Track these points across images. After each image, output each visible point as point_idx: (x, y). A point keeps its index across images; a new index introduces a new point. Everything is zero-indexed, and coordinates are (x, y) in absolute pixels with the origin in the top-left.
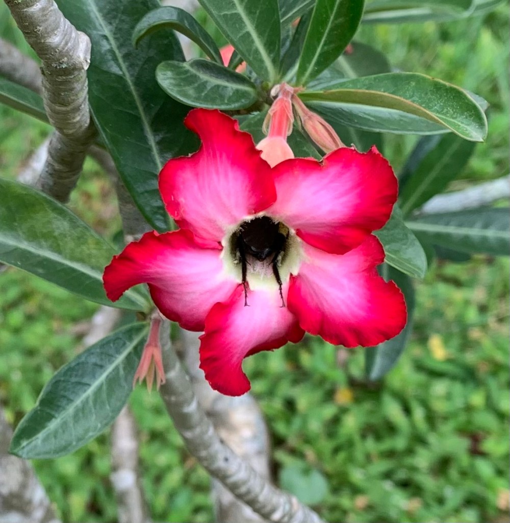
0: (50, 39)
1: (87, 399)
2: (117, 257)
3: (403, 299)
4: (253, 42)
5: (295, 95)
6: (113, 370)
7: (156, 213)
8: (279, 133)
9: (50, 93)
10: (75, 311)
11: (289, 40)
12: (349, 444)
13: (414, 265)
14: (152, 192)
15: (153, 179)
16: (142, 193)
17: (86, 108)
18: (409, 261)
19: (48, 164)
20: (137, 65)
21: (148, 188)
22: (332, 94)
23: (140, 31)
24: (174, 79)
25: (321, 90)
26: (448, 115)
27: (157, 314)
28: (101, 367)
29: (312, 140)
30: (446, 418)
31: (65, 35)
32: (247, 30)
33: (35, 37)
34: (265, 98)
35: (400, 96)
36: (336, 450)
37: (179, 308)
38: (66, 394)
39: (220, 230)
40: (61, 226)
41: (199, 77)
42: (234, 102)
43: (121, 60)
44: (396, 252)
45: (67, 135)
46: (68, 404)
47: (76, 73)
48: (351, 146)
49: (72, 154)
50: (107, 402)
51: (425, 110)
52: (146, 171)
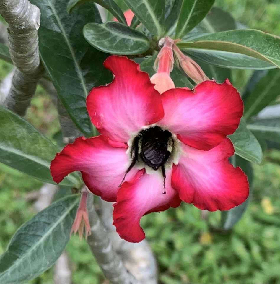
0: (14, 10)
1: (40, 245)
2: (59, 155)
3: (246, 179)
4: (147, 10)
5: (175, 44)
6: (57, 226)
7: (83, 123)
8: (165, 70)
9: (14, 45)
10: (28, 184)
11: (170, 8)
12: (210, 270)
13: (254, 155)
14: (81, 109)
15: (82, 101)
16: (75, 110)
17: (37, 54)
18: (250, 153)
19: (12, 91)
20: (70, 26)
21: (78, 106)
22: (200, 44)
23: (72, 3)
24: (95, 35)
25: (192, 41)
26: (276, 57)
27: (86, 189)
28: (49, 224)
29: (186, 74)
30: (273, 252)
31: (24, 8)
32: (143, 3)
33: (4, 9)
34: (155, 47)
35: (244, 45)
36: (201, 275)
37: (101, 187)
38: (26, 242)
39: (127, 135)
40: (21, 131)
41: (111, 33)
42: (135, 49)
43: (59, 23)
44: (242, 147)
45: (25, 72)
46: (27, 249)
47: (31, 32)
48: (212, 80)
49: (27, 84)
50: (53, 248)
51: (260, 54)
52: (76, 95)
